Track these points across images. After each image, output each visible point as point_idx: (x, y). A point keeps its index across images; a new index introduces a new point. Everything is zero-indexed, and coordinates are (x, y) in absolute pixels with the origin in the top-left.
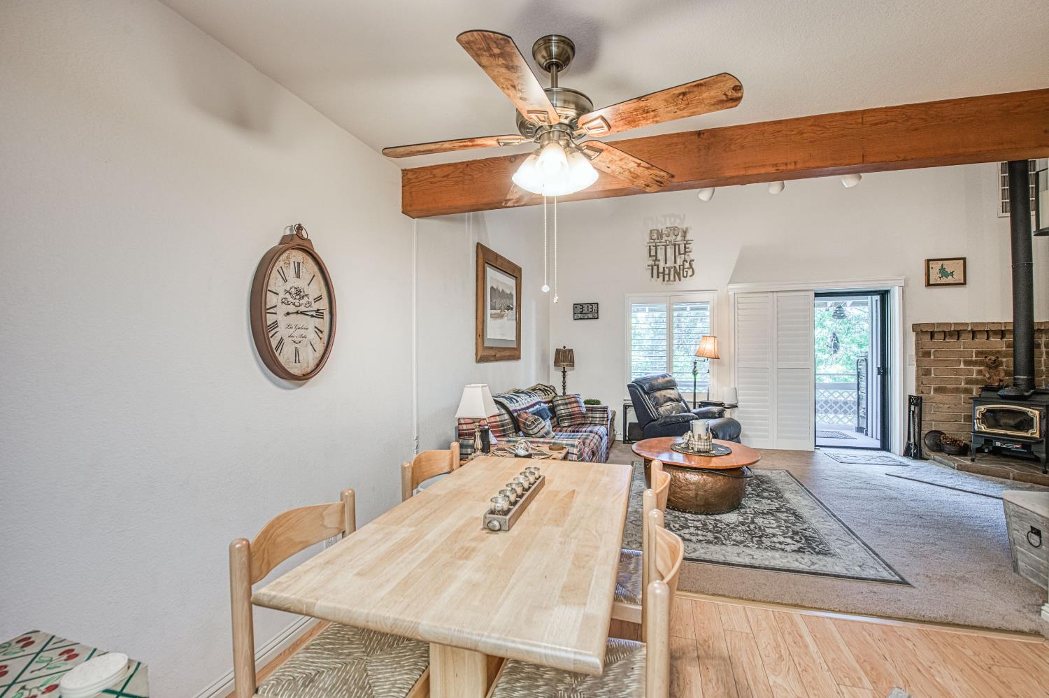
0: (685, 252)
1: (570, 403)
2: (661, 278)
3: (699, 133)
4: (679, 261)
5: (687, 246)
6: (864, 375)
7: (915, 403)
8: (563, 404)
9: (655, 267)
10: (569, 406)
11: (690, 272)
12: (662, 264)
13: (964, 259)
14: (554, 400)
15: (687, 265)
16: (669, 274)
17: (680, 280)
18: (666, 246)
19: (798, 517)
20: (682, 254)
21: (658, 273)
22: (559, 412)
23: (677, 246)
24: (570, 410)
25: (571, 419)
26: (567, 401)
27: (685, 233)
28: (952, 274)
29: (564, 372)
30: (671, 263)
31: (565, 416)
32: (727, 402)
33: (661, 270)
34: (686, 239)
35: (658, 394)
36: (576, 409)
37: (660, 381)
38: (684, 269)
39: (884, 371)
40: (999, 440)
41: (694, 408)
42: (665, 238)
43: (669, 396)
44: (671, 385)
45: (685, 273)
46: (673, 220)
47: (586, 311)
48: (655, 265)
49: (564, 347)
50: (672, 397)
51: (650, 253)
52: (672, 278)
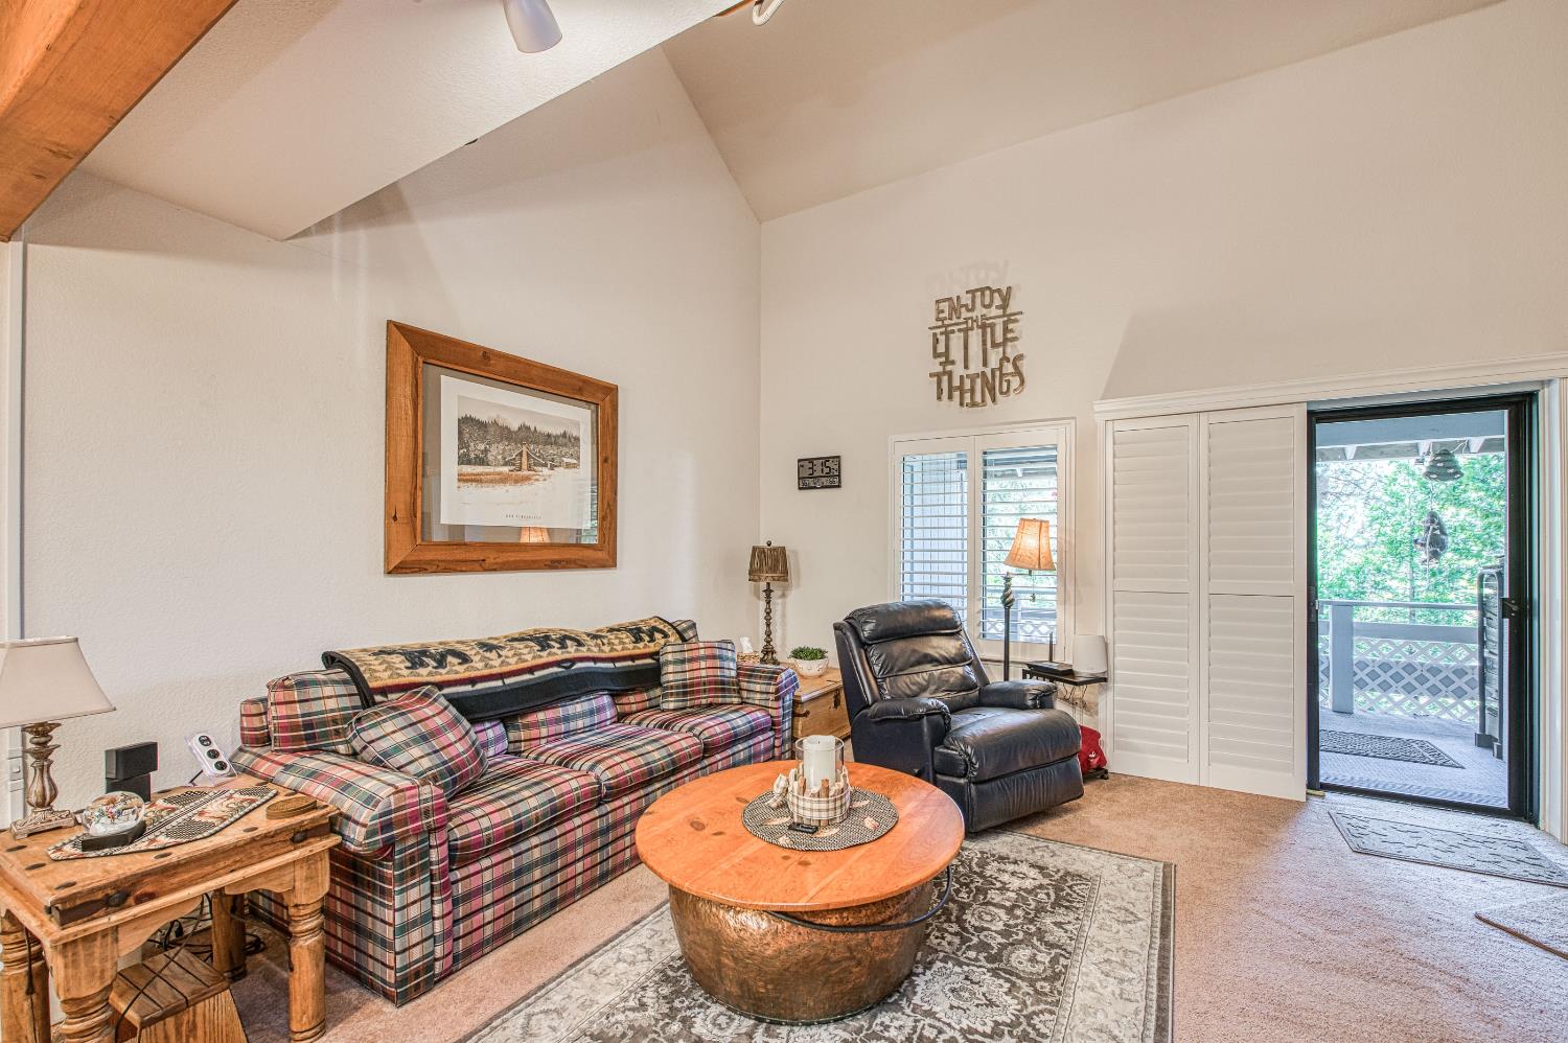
0: (1006, 340)
2: (957, 394)
4: (994, 362)
5: (1010, 326)
8: (676, 662)
9: (945, 378)
10: (687, 666)
11: (1015, 381)
12: (958, 370)
15: (1008, 368)
16: (972, 391)
17: (994, 400)
18: (966, 331)
20: (998, 345)
21: (951, 389)
22: (664, 679)
23: (989, 330)
24: (696, 674)
27: (1006, 298)
29: (768, 591)
30: (976, 366)
32: (1078, 669)
33: (956, 383)
34: (1009, 311)
35: (893, 648)
36: (708, 673)
39: (1520, 610)
42: (965, 314)
43: (929, 651)
44: (941, 627)
45: (1005, 385)
46: (981, 273)
47: (820, 473)
48: (945, 373)
49: (769, 543)
50: (936, 653)
51: (935, 349)
52: (978, 398)
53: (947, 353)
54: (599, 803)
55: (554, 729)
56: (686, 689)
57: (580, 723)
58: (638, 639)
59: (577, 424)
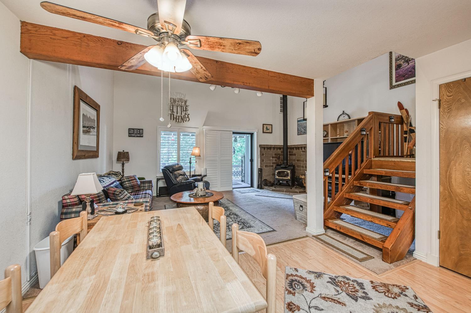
0: (186, 111)
1: (132, 180)
2: (175, 120)
3: (217, 61)
4: (183, 114)
5: (187, 108)
6: (244, 162)
7: (260, 170)
8: (127, 181)
10: (131, 182)
11: (188, 119)
12: (175, 114)
13: (272, 125)
14: (121, 179)
15: (186, 116)
16: (179, 119)
17: (183, 122)
18: (177, 106)
19: (237, 215)
20: (184, 111)
21: (174, 118)
22: (125, 186)
23: (182, 107)
24: (132, 184)
25: (133, 188)
26: (130, 179)
27: (186, 102)
28: (269, 129)
29: (123, 164)
30: (179, 114)
31: (129, 187)
32: (203, 174)
33: (175, 117)
34: (186, 105)
35: (176, 173)
36: (135, 183)
37: (177, 166)
38: (185, 117)
39: (252, 161)
40: (281, 180)
41: (190, 178)
42: (177, 103)
43: (180, 173)
44: (181, 168)
45: (186, 119)
46: (180, 95)
47: (135, 133)
48: (172, 114)
49: (123, 151)
50: (182, 173)
51: (170, 108)
52: (180, 121)
53: (172, 110)
59: (95, 116)
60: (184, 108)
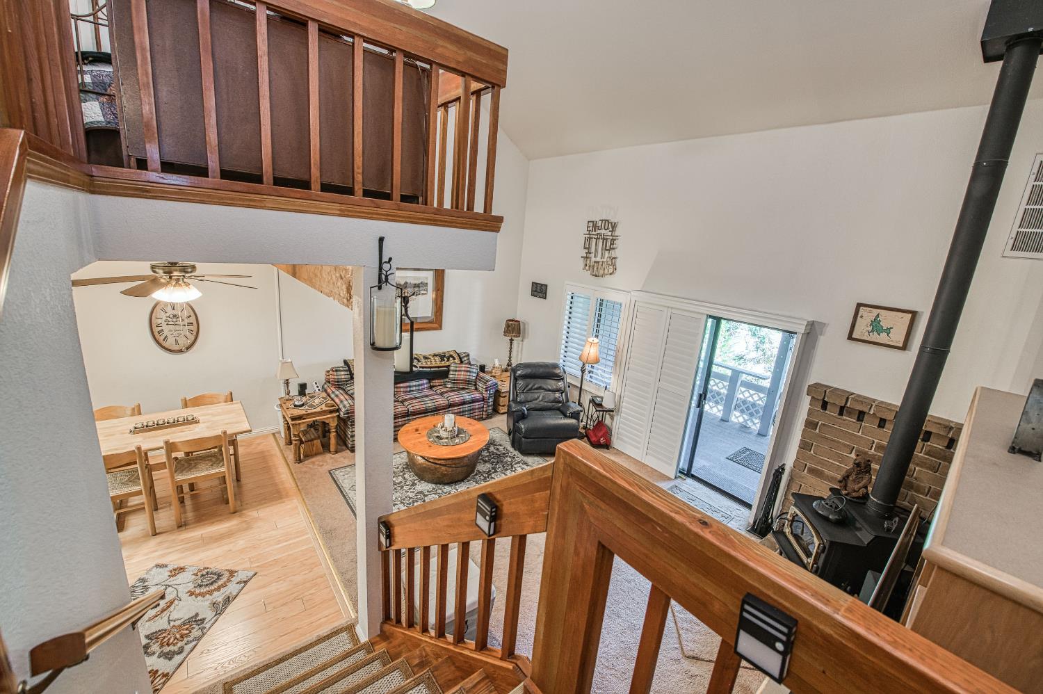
0: (611, 248)
1: (459, 371)
2: (591, 271)
4: (605, 257)
5: (613, 242)
9: (588, 260)
11: (612, 269)
12: (592, 257)
15: (610, 262)
16: (597, 269)
18: (597, 239)
21: (589, 266)
22: (449, 376)
23: (605, 241)
25: (454, 383)
26: (457, 369)
27: (614, 227)
29: (511, 342)
30: (598, 258)
33: (591, 263)
34: (614, 234)
36: (462, 377)
37: (542, 370)
38: (608, 265)
42: (598, 231)
43: (541, 385)
45: (608, 270)
51: (585, 244)
53: (588, 248)
54: (408, 416)
55: (405, 389)
56: (455, 381)
57: (414, 388)
58: (442, 360)
59: (427, 278)
60: (608, 244)
